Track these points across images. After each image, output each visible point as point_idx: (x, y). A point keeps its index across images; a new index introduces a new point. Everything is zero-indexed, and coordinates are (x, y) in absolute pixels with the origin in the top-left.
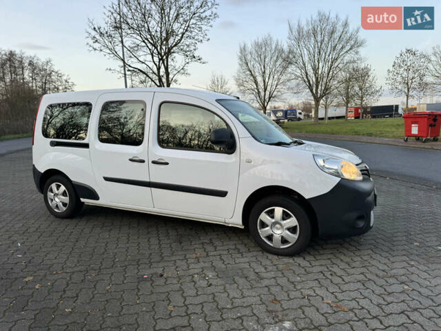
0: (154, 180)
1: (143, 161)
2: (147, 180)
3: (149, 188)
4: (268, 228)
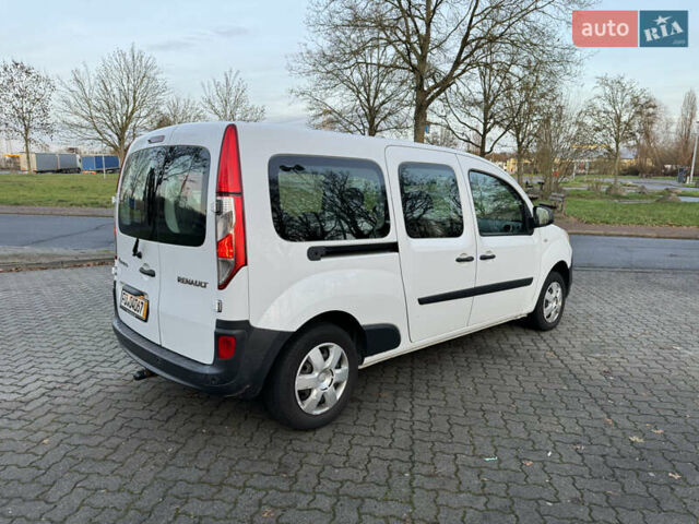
1: (472, 259)
3: (471, 298)
4: (550, 305)
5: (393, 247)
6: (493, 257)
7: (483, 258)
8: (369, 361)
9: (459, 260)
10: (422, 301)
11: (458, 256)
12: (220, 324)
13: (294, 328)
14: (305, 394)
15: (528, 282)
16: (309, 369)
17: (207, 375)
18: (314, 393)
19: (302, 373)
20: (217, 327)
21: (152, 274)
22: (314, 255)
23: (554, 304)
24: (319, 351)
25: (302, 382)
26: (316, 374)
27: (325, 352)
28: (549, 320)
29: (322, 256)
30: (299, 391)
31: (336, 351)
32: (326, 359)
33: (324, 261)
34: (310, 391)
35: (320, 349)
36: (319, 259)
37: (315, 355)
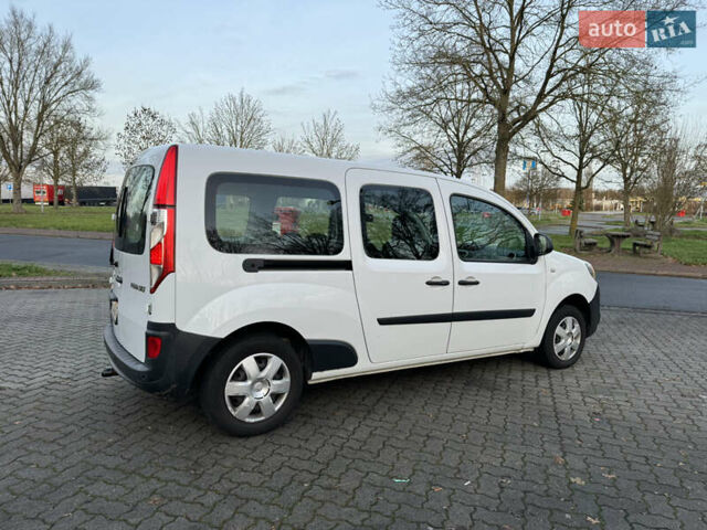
0: (457, 310)
1: (447, 283)
2: (448, 311)
3: (449, 324)
4: (563, 341)
5: (347, 265)
6: (477, 283)
7: (462, 283)
8: (318, 377)
9: (428, 283)
10: (382, 322)
11: (429, 279)
12: (151, 325)
13: (223, 335)
14: (237, 401)
15: (529, 313)
16: (241, 375)
17: (139, 372)
18: (247, 400)
19: (233, 379)
20: (148, 328)
21: (121, 282)
22: (250, 266)
23: (570, 340)
24: (254, 360)
25: (233, 388)
26: (249, 382)
27: (262, 363)
28: (563, 358)
29: (261, 268)
30: (230, 397)
31: (275, 362)
32: (261, 369)
33: (262, 273)
34: (243, 397)
35: (256, 358)
36: (256, 271)
37: (249, 363)
